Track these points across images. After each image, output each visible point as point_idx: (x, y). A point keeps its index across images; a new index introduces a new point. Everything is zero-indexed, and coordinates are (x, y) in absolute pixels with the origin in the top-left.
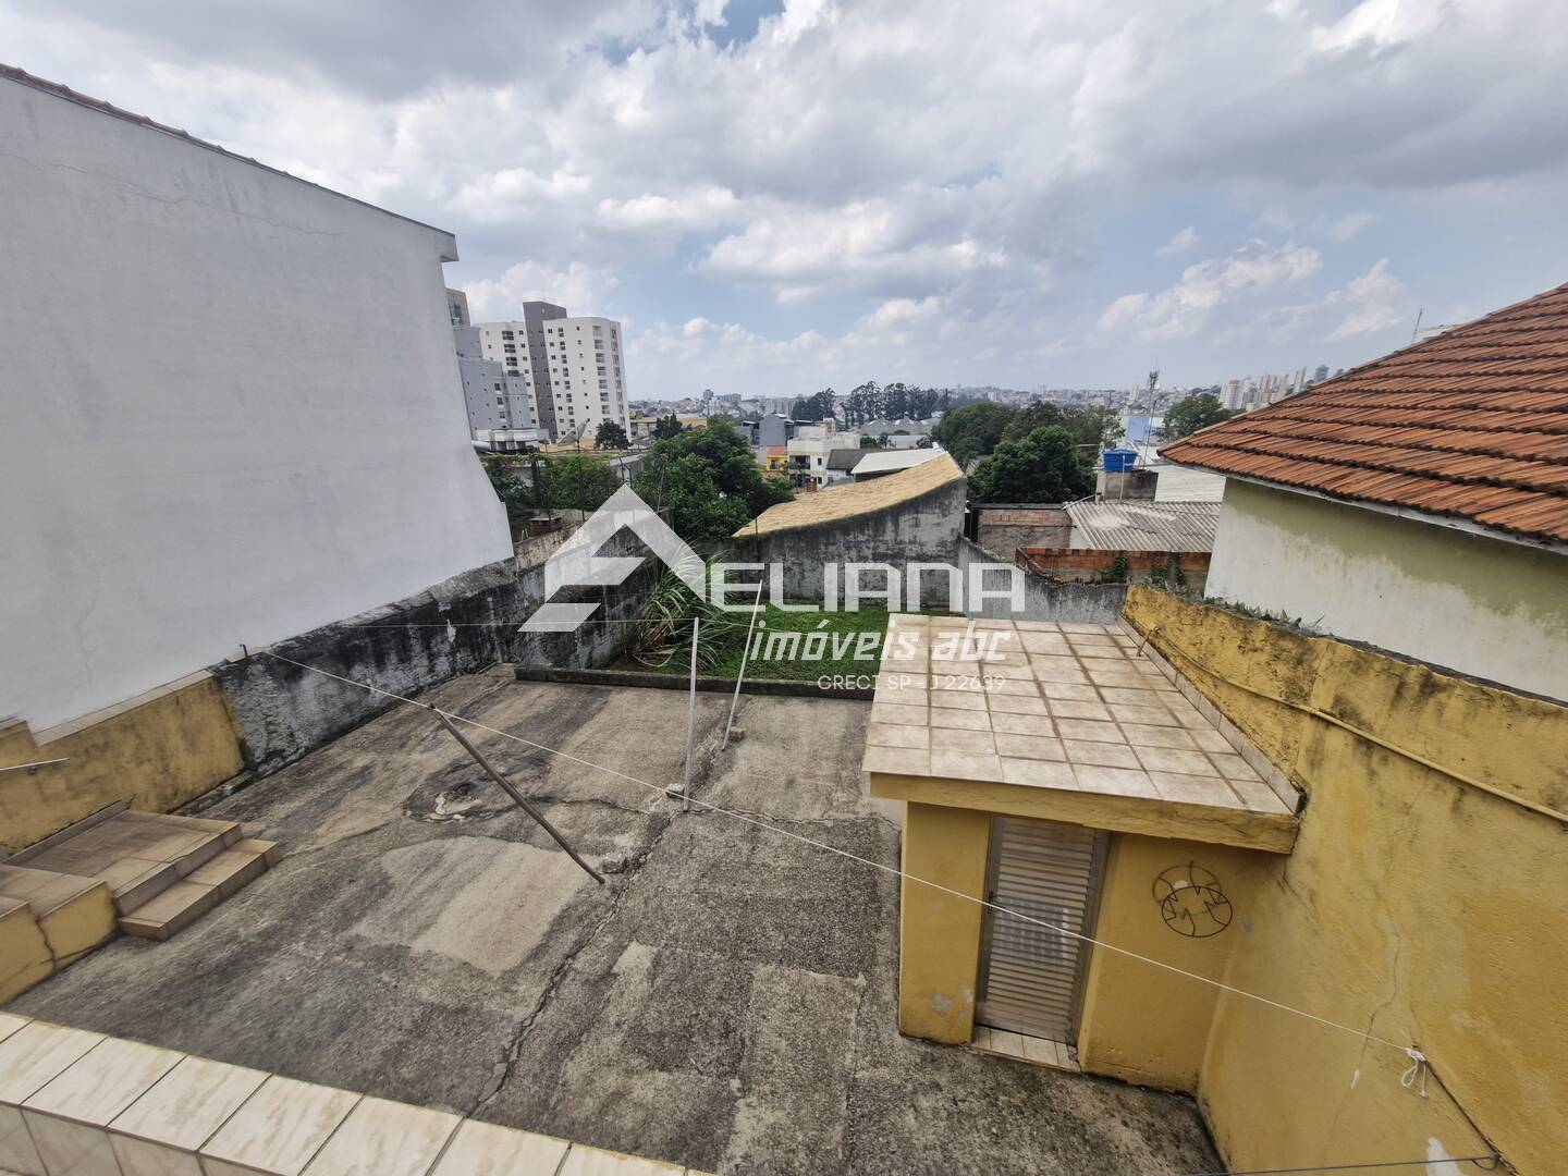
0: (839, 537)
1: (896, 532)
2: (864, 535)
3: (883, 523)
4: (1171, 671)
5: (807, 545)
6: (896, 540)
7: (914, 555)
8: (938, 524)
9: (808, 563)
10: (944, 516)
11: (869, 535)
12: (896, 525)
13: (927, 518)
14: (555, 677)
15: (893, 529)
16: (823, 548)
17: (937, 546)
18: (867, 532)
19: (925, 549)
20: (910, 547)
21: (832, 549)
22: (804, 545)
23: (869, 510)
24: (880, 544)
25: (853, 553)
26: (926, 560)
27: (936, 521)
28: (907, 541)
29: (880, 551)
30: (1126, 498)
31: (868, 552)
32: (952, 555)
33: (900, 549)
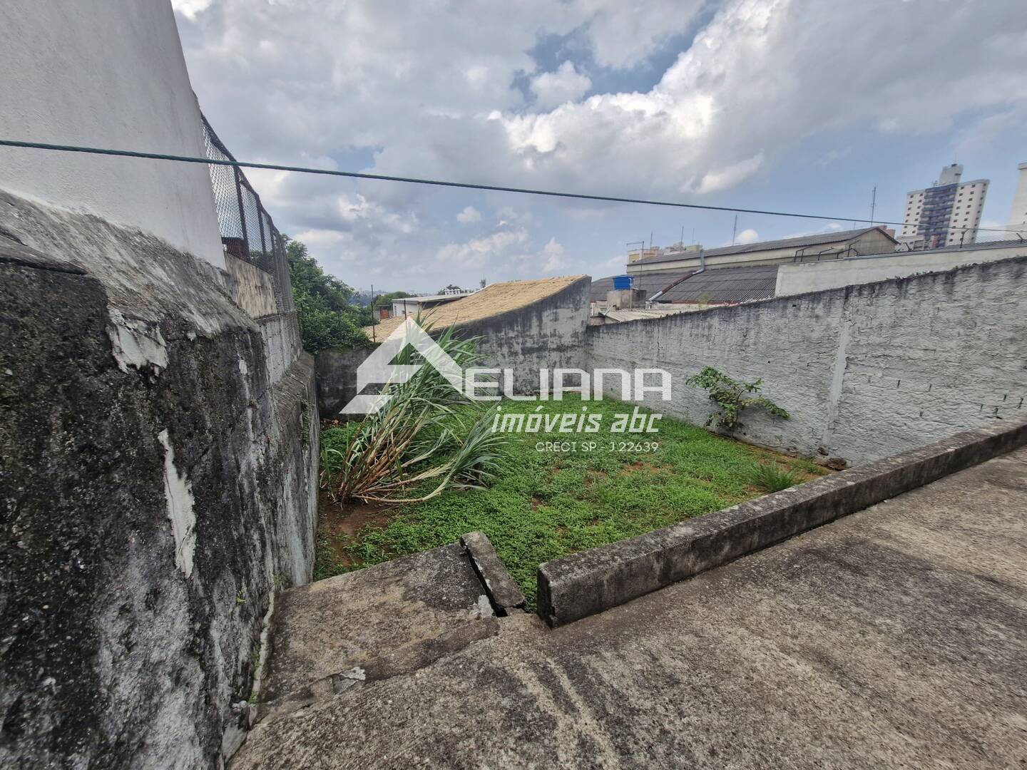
0: (492, 335)
1: (540, 326)
2: (513, 331)
3: (530, 319)
6: (540, 334)
7: (555, 346)
8: (572, 318)
10: (577, 310)
11: (517, 331)
12: (540, 320)
13: (564, 313)
15: (538, 323)
17: (572, 337)
18: (516, 328)
19: (563, 340)
20: (551, 339)
23: (515, 308)
24: (528, 339)
25: (505, 350)
26: (564, 350)
27: (571, 315)
28: (549, 334)
29: (529, 345)
30: (633, 307)
31: (518, 348)
32: (583, 344)
33: (543, 342)
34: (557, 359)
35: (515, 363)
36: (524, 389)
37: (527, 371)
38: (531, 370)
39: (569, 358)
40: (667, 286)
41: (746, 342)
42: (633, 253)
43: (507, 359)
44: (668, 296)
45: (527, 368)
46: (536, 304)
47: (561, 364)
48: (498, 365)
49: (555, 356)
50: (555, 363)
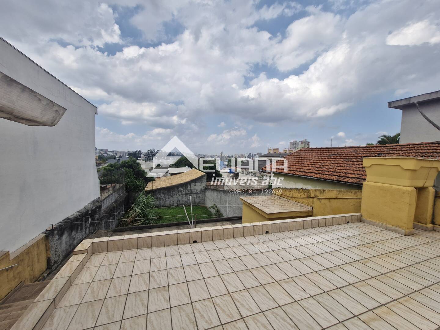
0: (176, 189)
1: (190, 187)
2: (182, 188)
3: (188, 185)
4: (286, 199)
5: (167, 191)
6: (190, 189)
7: (195, 193)
8: (200, 185)
9: (167, 197)
10: (202, 183)
11: (184, 188)
12: (190, 185)
13: (198, 184)
14: (128, 229)
16: (172, 192)
17: (200, 190)
19: (197, 191)
20: (194, 191)
21: (174, 192)
22: (166, 192)
25: (180, 193)
26: (198, 194)
28: (193, 189)
29: (187, 192)
31: (184, 193)
32: (204, 192)
33: (191, 192)
35: (183, 197)
37: (186, 199)
38: (187, 199)
39: (200, 196)
43: (180, 196)
45: (186, 198)
46: (190, 181)
47: (197, 198)
48: (177, 197)
49: (195, 196)
50: (195, 197)
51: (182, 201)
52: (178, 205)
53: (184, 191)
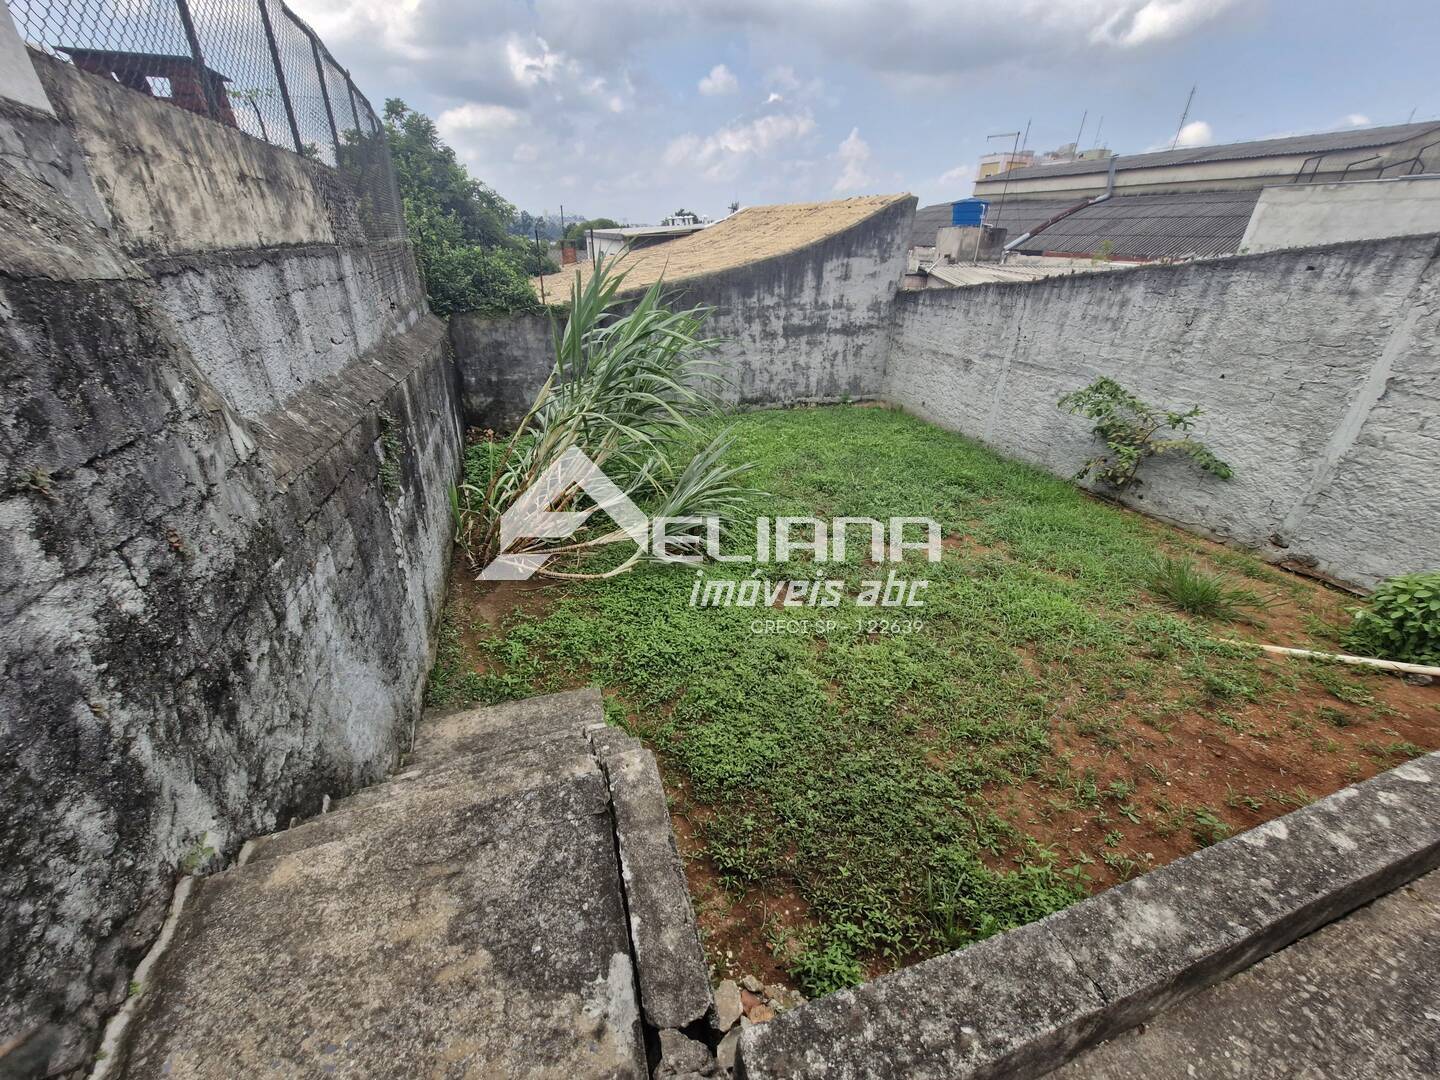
0: (737, 302)
1: (818, 288)
2: (772, 295)
3: (802, 275)
6: (816, 302)
7: (838, 325)
8: (873, 275)
10: (884, 260)
11: (779, 296)
12: (819, 277)
13: (861, 265)
15: (814, 283)
16: (712, 320)
17: (869, 310)
18: (776, 291)
19: (853, 315)
20: (833, 313)
21: (724, 321)
23: (778, 253)
24: (794, 310)
25: (756, 327)
26: (853, 333)
27: (872, 270)
28: (831, 303)
29: (795, 321)
30: (978, 260)
31: (777, 325)
32: (886, 323)
33: (820, 317)
34: (840, 349)
35: (771, 351)
36: (782, 395)
37: (789, 365)
38: (795, 364)
39: (860, 348)
40: (1040, 223)
41: (1188, 337)
42: (988, 160)
43: (758, 345)
44: (1039, 242)
45: (790, 361)
46: (815, 246)
47: (845, 356)
48: (743, 353)
49: (837, 342)
50: (836, 354)
51: (766, 376)
52: (743, 400)
53: (782, 312)
